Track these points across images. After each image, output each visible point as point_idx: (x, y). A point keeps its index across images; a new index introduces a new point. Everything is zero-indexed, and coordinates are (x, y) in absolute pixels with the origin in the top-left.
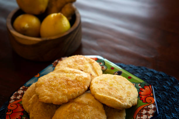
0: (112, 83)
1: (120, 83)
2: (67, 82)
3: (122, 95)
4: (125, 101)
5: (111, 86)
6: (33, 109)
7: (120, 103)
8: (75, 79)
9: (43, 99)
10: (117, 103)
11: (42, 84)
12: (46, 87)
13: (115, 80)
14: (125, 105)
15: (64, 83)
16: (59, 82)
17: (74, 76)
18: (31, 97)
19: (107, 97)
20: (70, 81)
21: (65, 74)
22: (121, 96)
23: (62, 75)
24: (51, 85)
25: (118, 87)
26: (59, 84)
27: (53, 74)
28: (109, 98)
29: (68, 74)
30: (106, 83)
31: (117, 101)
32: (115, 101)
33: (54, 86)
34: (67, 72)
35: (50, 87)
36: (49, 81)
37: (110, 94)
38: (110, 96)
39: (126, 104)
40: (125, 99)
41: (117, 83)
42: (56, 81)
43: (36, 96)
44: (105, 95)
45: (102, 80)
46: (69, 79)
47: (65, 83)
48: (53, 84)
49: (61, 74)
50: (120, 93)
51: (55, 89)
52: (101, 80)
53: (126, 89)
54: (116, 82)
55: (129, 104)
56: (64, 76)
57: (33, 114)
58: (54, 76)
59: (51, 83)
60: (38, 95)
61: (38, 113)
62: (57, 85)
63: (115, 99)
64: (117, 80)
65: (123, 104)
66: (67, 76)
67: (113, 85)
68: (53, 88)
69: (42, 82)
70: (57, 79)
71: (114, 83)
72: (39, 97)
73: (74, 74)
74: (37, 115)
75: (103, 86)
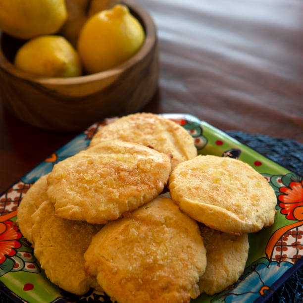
0: (219, 176)
1: (236, 175)
2: (118, 173)
3: (241, 203)
4: (247, 216)
5: (216, 182)
6: (41, 232)
7: (235, 221)
8: (136, 167)
9: (64, 211)
10: (230, 220)
11: (62, 178)
12: (71, 184)
13: (226, 170)
14: (247, 225)
15: (111, 176)
16: (101, 174)
17: (132, 161)
18: (37, 208)
19: (208, 208)
20: (126, 171)
21: (113, 155)
22: (237, 204)
23: (106, 158)
24: (82, 180)
25: (231, 184)
26: (101, 177)
27: (86, 155)
28: (211, 210)
29: (120, 156)
30: (205, 177)
31: (228, 217)
32: (224, 215)
33: (88, 182)
34: (117, 150)
35: (80, 184)
36: (78, 172)
37: (213, 201)
38: (214, 205)
39: (250, 223)
40: (248, 212)
41: (229, 176)
42: (92, 171)
43: (48, 204)
44: (202, 203)
45: (197, 169)
46: (121, 167)
47: (113, 175)
48: (87, 179)
49: (105, 156)
50: (236, 199)
51: (90, 189)
52: (194, 169)
53: (251, 189)
54: (227, 173)
55: (256, 223)
56: (112, 160)
57: (42, 244)
58: (90, 160)
59: (81, 174)
60: (53, 201)
61: (52, 243)
62: (96, 180)
63: (224, 211)
64: (229, 168)
65: (244, 222)
66: (118, 160)
67: (220, 179)
68: (86, 188)
69: (62, 174)
70: (96, 167)
71: (222, 175)
72: (56, 207)
73: (132, 154)
74: (52, 246)
75: (199, 183)
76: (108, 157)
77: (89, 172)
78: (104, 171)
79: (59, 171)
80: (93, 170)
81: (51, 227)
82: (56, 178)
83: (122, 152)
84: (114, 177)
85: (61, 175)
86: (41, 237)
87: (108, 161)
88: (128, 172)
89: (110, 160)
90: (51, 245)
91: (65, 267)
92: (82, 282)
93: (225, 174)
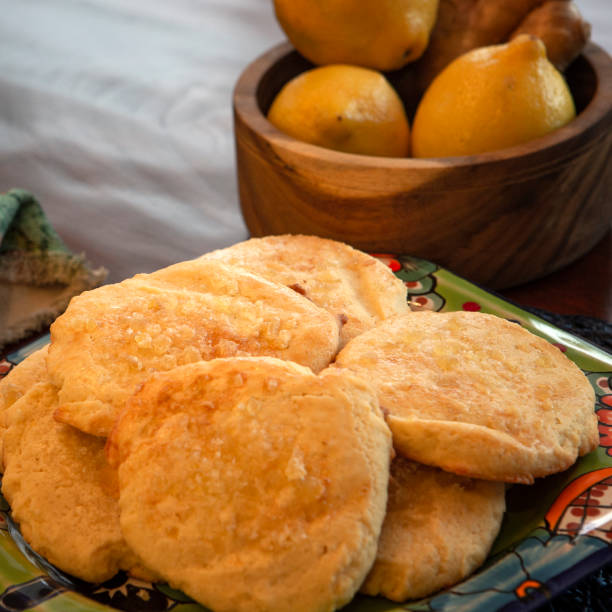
0: (449, 353)
1: (488, 347)
2: (215, 342)
3: (519, 409)
4: (538, 437)
5: (449, 369)
6: (23, 443)
7: (510, 448)
8: (257, 333)
9: (78, 409)
10: (502, 451)
11: (86, 331)
12: (104, 349)
13: (462, 339)
14: (541, 456)
15: (197, 346)
16: (174, 338)
17: (252, 317)
18: (23, 393)
19: (442, 429)
20: (232, 339)
21: (208, 297)
22: (509, 411)
23: (193, 302)
24: (128, 343)
25: (483, 368)
26: (173, 346)
27: (148, 287)
28: (453, 433)
29: (225, 301)
30: (420, 360)
31: (495, 443)
32: (485, 439)
33: (146, 352)
34: (221, 285)
35: (122, 354)
36: (124, 324)
37: (454, 412)
38: (455, 420)
39: (548, 451)
40: (535, 426)
41: (476, 350)
42: (155, 328)
43: (47, 388)
44: (427, 421)
45: (397, 345)
46: (225, 328)
47: (203, 346)
48: (140, 343)
49: (192, 294)
50: (502, 399)
51: (143, 370)
52: (389, 347)
53: (529, 374)
54: (466, 346)
55: (561, 450)
56: (205, 309)
57: (19, 466)
58: (155, 299)
59: (130, 331)
60: (56, 383)
61: (42, 465)
62: (161, 350)
63: (484, 429)
64: (469, 333)
65: (533, 450)
66: (217, 312)
67: (455, 361)
68: (135, 365)
69: (87, 321)
70: (166, 319)
71: (458, 352)
72: (61, 399)
73: (254, 302)
74: (41, 471)
75: (409, 375)
76: (198, 300)
77: (148, 329)
78: (181, 332)
79: (82, 313)
80: (158, 326)
81: (46, 432)
82: (71, 329)
83: (231, 292)
84: (203, 350)
85: (85, 324)
86: (20, 453)
87: (196, 310)
88: (237, 342)
89: (200, 308)
90: (39, 467)
91: (64, 515)
92: (100, 549)
93: (462, 349)
